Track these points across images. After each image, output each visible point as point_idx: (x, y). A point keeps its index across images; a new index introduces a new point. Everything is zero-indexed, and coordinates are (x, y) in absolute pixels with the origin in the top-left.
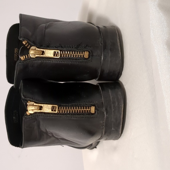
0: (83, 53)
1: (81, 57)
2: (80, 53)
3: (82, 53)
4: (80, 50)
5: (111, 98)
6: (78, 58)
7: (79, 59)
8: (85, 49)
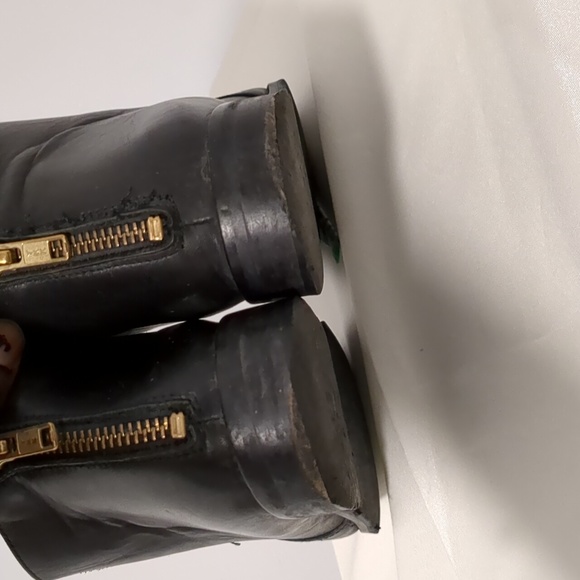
0: (143, 227)
1: (139, 241)
2: (131, 229)
3: (139, 227)
4: (130, 216)
5: (244, 370)
6: (131, 248)
7: (133, 251)
8: (147, 210)
